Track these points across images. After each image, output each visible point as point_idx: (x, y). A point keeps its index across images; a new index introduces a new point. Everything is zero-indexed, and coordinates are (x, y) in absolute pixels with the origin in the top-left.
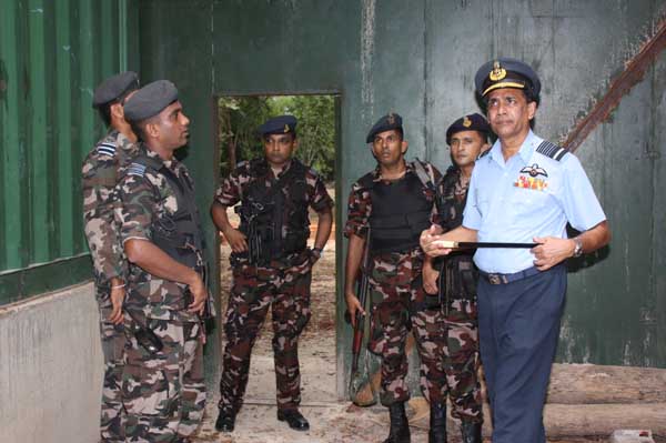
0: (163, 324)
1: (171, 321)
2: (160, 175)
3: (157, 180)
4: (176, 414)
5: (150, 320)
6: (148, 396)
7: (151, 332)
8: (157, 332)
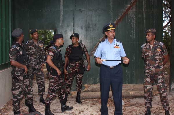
0: (19, 76)
1: (20, 76)
2: (19, 47)
3: (18, 48)
4: (22, 94)
5: (16, 75)
6: (16, 90)
7: (16, 78)
8: (18, 78)
